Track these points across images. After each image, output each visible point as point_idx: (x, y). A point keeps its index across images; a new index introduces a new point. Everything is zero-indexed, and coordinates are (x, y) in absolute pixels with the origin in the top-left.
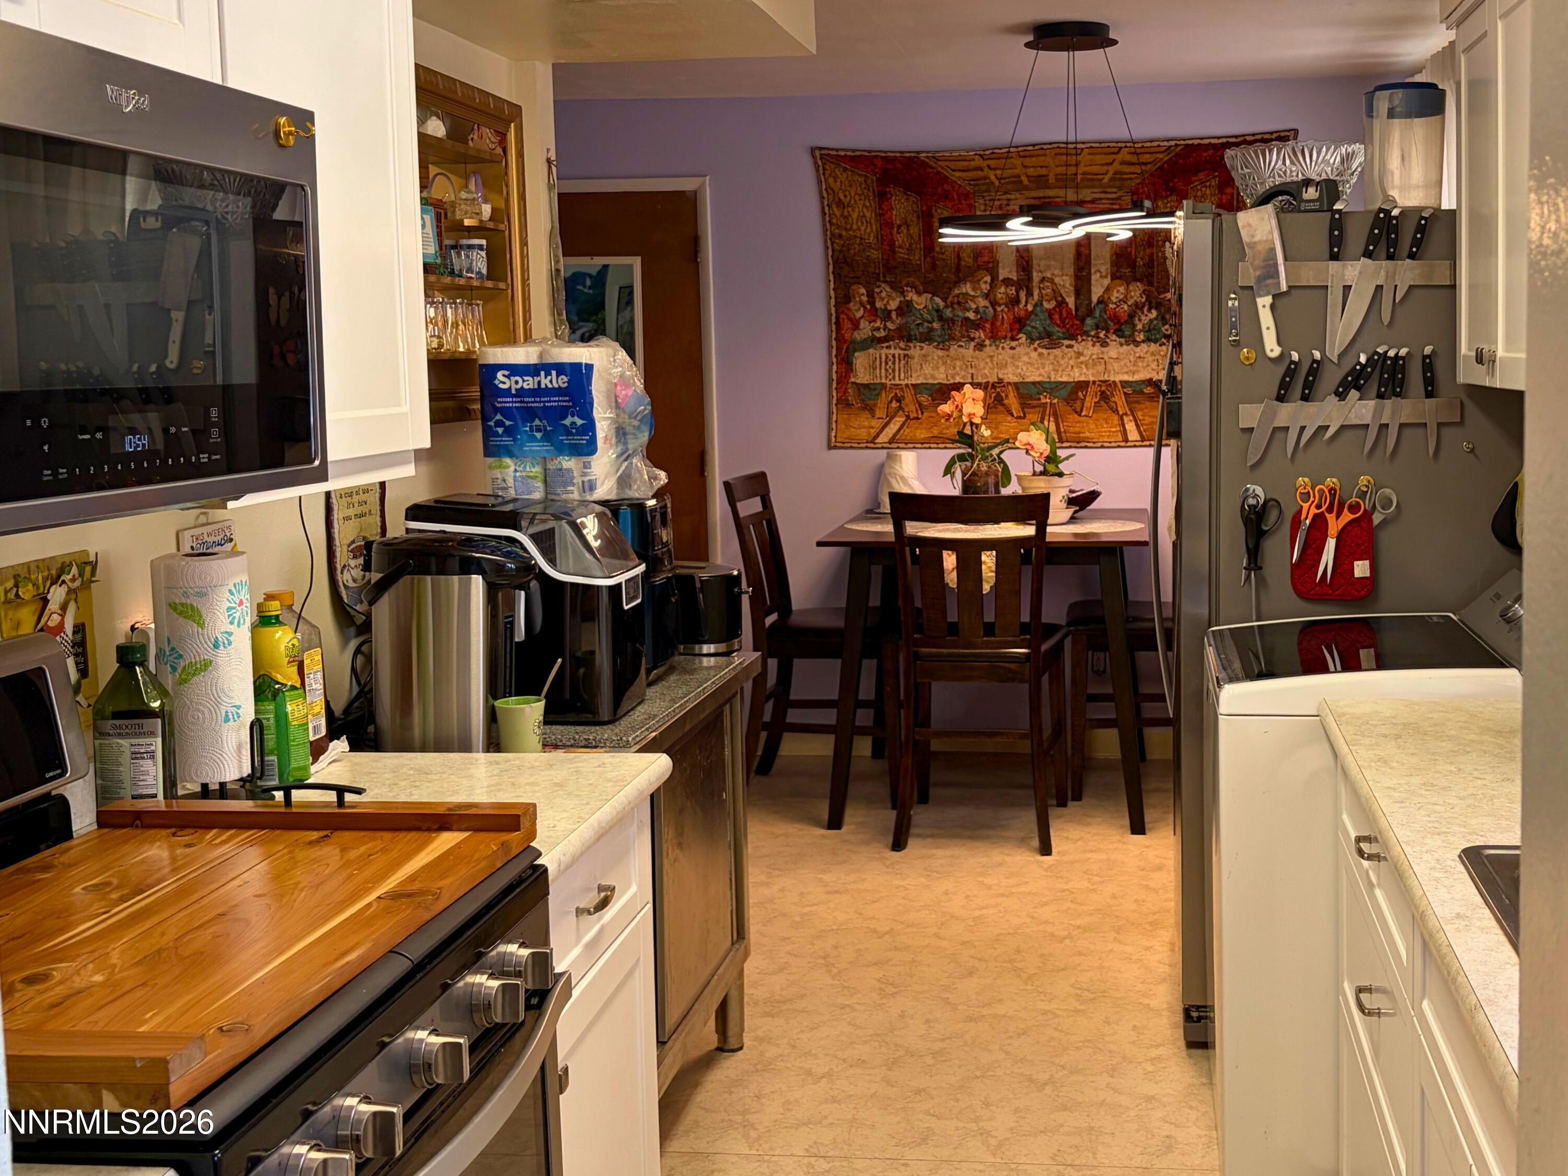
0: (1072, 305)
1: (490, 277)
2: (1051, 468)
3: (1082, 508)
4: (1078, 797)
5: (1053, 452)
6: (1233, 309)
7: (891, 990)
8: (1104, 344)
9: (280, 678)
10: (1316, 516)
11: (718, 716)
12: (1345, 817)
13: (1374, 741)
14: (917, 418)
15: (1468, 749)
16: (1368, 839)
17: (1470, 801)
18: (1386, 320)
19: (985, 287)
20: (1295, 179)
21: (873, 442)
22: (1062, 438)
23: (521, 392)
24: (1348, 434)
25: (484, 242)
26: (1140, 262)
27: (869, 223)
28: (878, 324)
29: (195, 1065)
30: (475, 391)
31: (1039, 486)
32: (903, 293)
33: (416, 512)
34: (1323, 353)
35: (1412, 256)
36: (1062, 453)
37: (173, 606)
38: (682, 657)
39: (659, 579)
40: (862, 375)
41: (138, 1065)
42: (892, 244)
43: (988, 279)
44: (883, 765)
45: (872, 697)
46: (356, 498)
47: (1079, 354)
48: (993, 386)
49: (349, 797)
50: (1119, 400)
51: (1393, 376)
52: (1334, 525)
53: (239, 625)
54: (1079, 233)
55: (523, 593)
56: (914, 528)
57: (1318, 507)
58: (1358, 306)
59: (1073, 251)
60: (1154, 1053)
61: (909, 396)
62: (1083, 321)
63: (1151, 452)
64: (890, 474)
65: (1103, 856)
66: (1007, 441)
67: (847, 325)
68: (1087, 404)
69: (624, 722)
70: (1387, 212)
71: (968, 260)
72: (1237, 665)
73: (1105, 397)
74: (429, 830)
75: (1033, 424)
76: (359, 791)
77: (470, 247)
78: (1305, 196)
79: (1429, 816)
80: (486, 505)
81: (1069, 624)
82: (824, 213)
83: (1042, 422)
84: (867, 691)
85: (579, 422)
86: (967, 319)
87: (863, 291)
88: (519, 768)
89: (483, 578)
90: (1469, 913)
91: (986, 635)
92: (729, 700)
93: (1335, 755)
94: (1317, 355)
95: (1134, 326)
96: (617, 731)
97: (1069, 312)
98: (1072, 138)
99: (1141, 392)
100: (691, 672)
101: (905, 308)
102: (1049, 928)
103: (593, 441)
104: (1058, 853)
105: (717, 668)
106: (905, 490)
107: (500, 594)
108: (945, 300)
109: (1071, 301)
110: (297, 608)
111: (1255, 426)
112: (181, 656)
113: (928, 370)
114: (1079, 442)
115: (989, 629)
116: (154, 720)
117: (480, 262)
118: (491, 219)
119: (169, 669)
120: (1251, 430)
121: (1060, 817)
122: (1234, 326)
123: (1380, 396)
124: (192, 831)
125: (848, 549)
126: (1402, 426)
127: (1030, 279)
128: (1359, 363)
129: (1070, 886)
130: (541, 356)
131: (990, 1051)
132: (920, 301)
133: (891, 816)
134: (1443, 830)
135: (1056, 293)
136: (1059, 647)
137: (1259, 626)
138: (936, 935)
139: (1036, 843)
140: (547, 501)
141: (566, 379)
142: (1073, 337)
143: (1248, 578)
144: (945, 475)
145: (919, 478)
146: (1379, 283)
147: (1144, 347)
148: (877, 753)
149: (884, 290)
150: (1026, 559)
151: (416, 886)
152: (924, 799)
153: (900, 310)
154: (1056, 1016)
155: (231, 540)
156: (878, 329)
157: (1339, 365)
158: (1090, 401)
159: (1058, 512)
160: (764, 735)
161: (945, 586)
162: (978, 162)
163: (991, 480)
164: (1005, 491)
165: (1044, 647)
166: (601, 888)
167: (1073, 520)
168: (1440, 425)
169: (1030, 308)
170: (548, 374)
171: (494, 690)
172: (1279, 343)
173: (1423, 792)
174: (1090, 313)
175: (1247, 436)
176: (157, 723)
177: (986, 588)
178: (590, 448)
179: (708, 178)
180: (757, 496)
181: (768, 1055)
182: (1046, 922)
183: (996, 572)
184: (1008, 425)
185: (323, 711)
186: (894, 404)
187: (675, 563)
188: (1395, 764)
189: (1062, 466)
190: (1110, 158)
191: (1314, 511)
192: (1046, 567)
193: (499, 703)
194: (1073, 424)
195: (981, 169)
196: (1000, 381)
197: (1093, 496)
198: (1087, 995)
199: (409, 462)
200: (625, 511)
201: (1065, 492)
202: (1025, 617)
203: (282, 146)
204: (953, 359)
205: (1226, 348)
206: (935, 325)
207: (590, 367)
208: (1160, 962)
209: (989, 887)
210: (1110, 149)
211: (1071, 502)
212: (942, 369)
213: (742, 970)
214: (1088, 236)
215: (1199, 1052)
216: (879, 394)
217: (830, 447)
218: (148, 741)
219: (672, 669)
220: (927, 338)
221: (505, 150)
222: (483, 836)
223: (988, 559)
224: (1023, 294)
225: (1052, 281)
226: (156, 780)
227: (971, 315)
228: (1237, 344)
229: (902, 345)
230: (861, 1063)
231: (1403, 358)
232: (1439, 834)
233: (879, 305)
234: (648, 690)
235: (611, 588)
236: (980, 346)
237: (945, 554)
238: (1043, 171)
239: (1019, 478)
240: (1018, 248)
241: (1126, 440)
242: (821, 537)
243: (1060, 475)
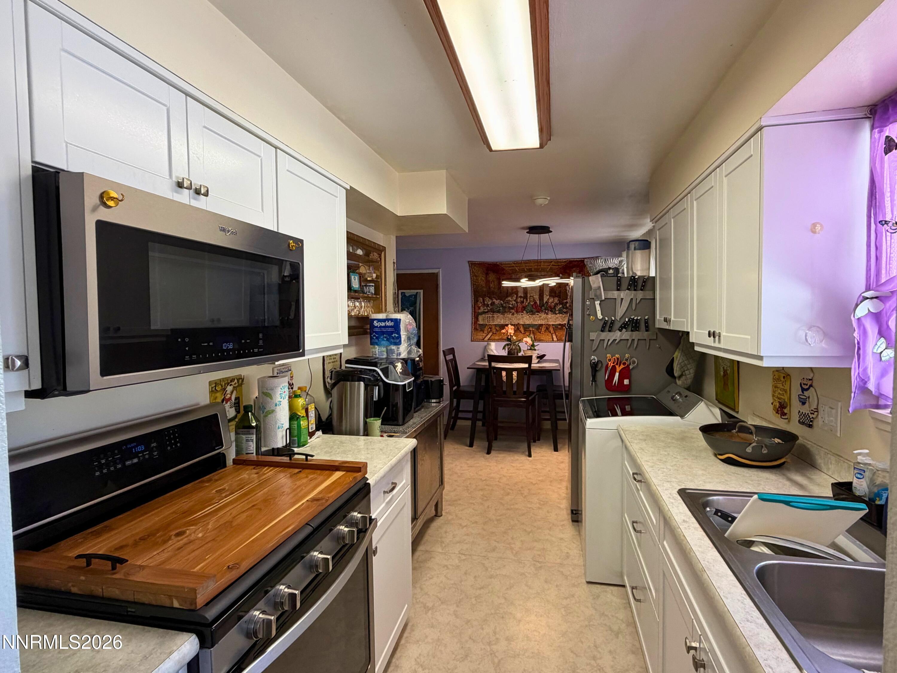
0: (538, 303)
1: (375, 294)
2: (532, 348)
3: (541, 359)
4: (539, 440)
5: (533, 343)
6: (588, 305)
7: (485, 498)
8: (547, 314)
9: (299, 414)
10: (613, 366)
11: (436, 421)
12: (626, 463)
13: (638, 441)
14: (495, 333)
15: (669, 446)
16: (636, 474)
17: (676, 468)
18: (634, 308)
19: (515, 298)
20: (605, 267)
21: (483, 340)
22: (535, 340)
23: (381, 327)
24: (622, 342)
25: (373, 284)
26: (557, 292)
27: (483, 281)
28: (485, 308)
29: (210, 588)
30: (368, 326)
31: (529, 353)
32: (492, 300)
33: (348, 362)
34: (615, 318)
35: (641, 290)
36: (535, 344)
37: (263, 393)
38: (426, 403)
39: (419, 381)
40: (481, 322)
41: (186, 590)
42: (489, 287)
43: (515, 296)
44: (485, 428)
45: (482, 410)
46: (332, 357)
47: (540, 317)
48: (517, 325)
49: (309, 458)
50: (551, 329)
51: (636, 325)
52: (618, 369)
53: (284, 399)
54: (541, 284)
55: (377, 387)
56: (494, 364)
57: (613, 363)
58: (625, 304)
59: (539, 289)
60: (562, 523)
61: (493, 327)
62: (541, 308)
63: (562, 344)
64: (489, 349)
65: (546, 458)
66: (520, 340)
67: (477, 308)
68: (542, 330)
69: (406, 425)
70: (634, 277)
71: (510, 291)
72: (591, 413)
73: (547, 329)
74: (333, 470)
75: (527, 336)
76: (312, 456)
77: (370, 286)
78: (609, 272)
79: (663, 474)
80: (368, 360)
81: (537, 392)
82: (471, 279)
83: (530, 335)
84: (481, 408)
85: (397, 335)
86: (510, 307)
87: (481, 299)
88: (371, 442)
89: (364, 383)
90: (688, 520)
91: (514, 395)
92: (440, 416)
93: (622, 441)
94: (613, 318)
95: (556, 309)
96: (403, 428)
97: (538, 305)
98: (539, 258)
99: (558, 327)
100: (428, 408)
101: (493, 304)
102: (531, 481)
103: (400, 341)
104: (534, 457)
105: (436, 407)
106: (492, 353)
107: (369, 388)
108: (503, 302)
109: (538, 302)
110: (307, 391)
111: (594, 339)
112: (265, 408)
113: (499, 320)
114: (540, 341)
115: (515, 393)
116: (252, 430)
117: (372, 290)
118: (376, 278)
119: (262, 412)
120: (593, 340)
121: (534, 445)
122: (588, 309)
123: (632, 331)
124: (260, 467)
125: (476, 370)
126: (639, 340)
127: (527, 296)
128: (626, 321)
129: (537, 467)
130: (387, 316)
131: (514, 520)
132: (497, 302)
133: (486, 444)
134: (669, 480)
135: (534, 300)
136: (534, 398)
137: (596, 399)
138: (498, 481)
139: (527, 453)
140: (387, 358)
141: (393, 323)
142: (538, 312)
143: (592, 384)
144: (503, 349)
145: (496, 350)
146: (632, 297)
147: (558, 315)
148: (483, 425)
149: (487, 299)
150: (525, 374)
151: (320, 496)
152: (496, 439)
153: (491, 304)
154: (533, 509)
155: (291, 370)
156: (485, 309)
157: (619, 322)
158: (543, 329)
159: (535, 360)
160: (452, 420)
161: (503, 381)
162: (513, 265)
163: (516, 351)
164: (520, 354)
165: (530, 398)
166: (393, 483)
167: (538, 362)
168: (650, 340)
169: (527, 304)
170: (388, 322)
171: (366, 416)
172: (602, 315)
173: (658, 463)
174: (543, 306)
175: (592, 342)
176: (254, 431)
177: (514, 381)
178: (399, 343)
179: (441, 270)
180: (451, 354)
181: (449, 518)
182: (530, 479)
183: (517, 377)
184: (521, 336)
185: (314, 422)
186: (489, 330)
187: (424, 375)
188: (647, 451)
189: (536, 348)
190: (549, 264)
191: (612, 364)
192: (531, 376)
193: (368, 420)
194: (538, 336)
195: (514, 267)
196: (519, 324)
197: (544, 356)
198: (542, 503)
199: (341, 348)
200: (409, 361)
201: (536, 355)
202: (525, 390)
203: (291, 250)
204: (506, 317)
205: (586, 316)
206: (501, 308)
207: (400, 320)
208: (563, 493)
209: (514, 467)
210: (550, 261)
211: (538, 357)
212: (503, 320)
213: (442, 493)
214: (544, 284)
215: (576, 523)
216: (485, 327)
217: (472, 341)
218: (251, 436)
219: (423, 407)
220: (499, 312)
221: (381, 259)
222: (349, 473)
223: (515, 374)
224: (525, 300)
225: (533, 297)
226: (253, 448)
227: (511, 306)
228: (589, 315)
229: (492, 313)
230: (476, 522)
231: (639, 320)
232: (668, 482)
233: (486, 303)
234: (414, 414)
235: (403, 385)
236: (513, 314)
237: (503, 372)
238: (531, 267)
239: (524, 351)
240: (524, 288)
241: (553, 340)
242: (468, 366)
243: (535, 350)
